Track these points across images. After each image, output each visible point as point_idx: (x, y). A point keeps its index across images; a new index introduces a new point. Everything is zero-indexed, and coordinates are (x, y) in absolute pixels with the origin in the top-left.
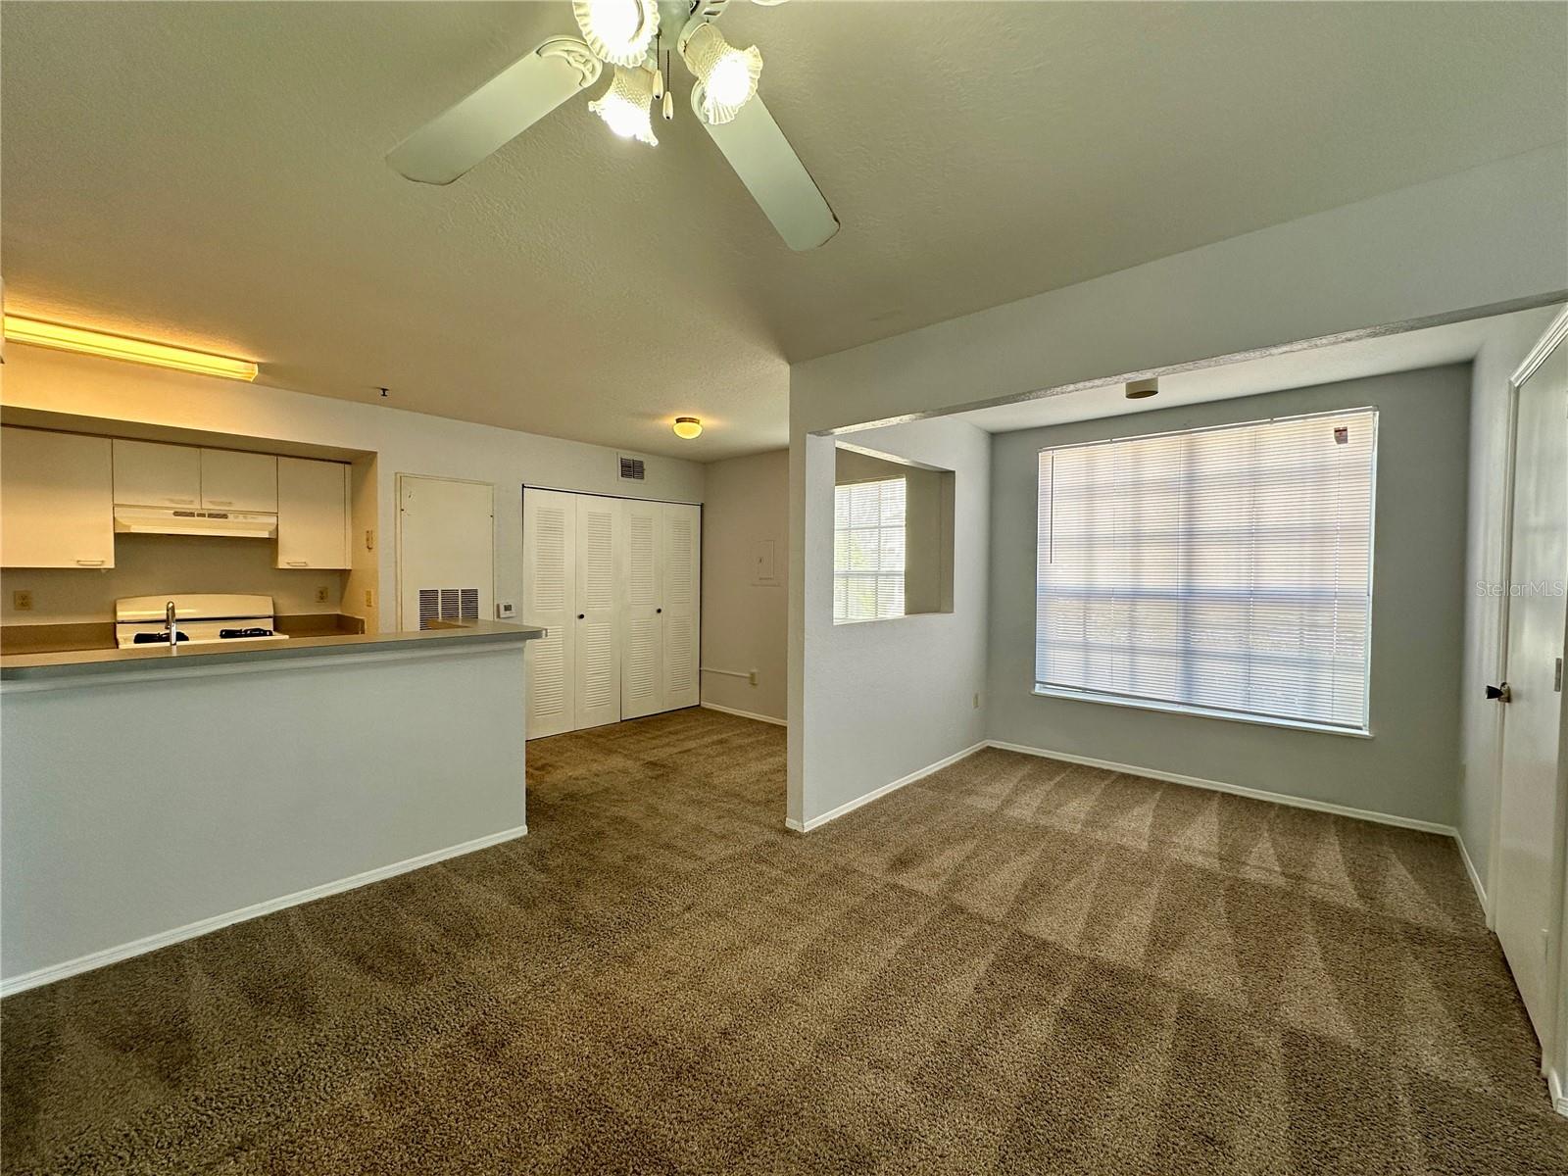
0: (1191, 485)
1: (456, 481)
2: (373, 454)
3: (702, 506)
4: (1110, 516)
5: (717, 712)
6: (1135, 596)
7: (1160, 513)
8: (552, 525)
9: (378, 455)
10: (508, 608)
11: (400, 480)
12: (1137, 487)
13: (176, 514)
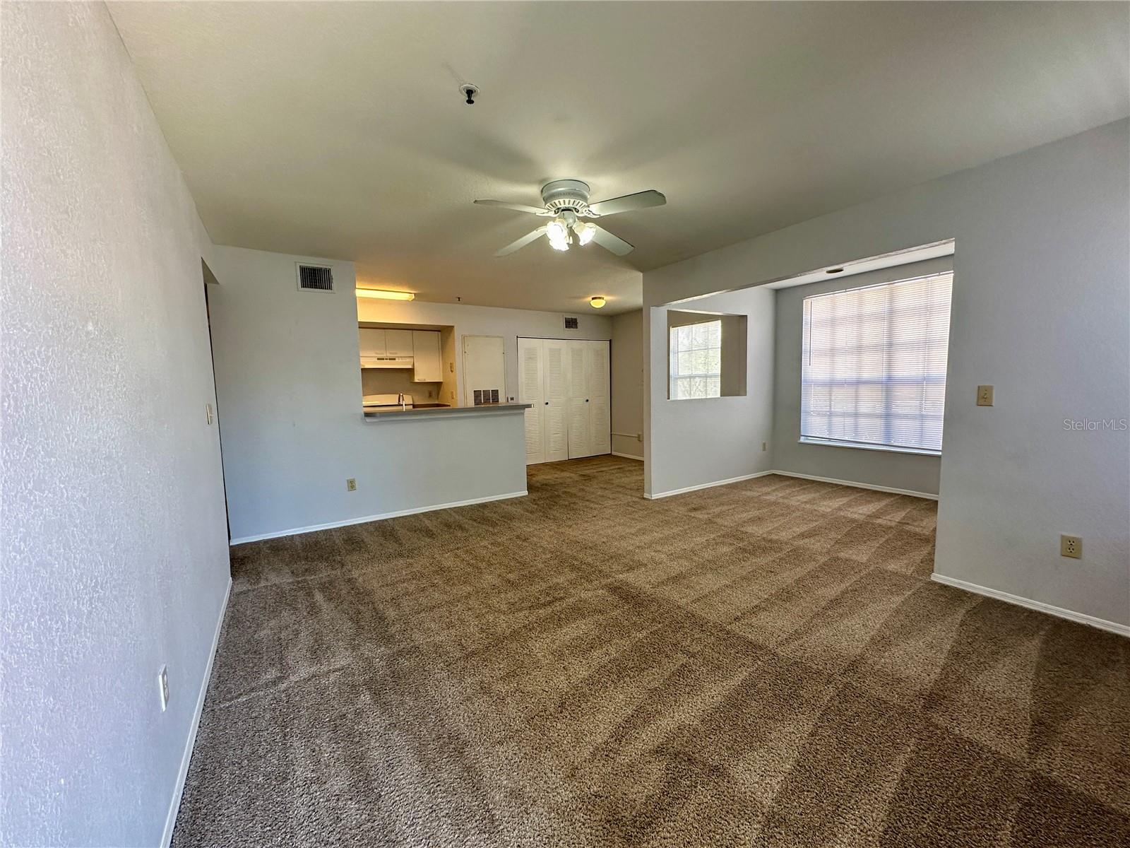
0: (891, 316)
1: (487, 336)
2: (453, 327)
3: (610, 341)
4: (845, 336)
5: (620, 457)
6: (858, 383)
7: (873, 333)
8: (531, 357)
9: (455, 327)
10: (512, 399)
11: (464, 337)
13: (378, 359)
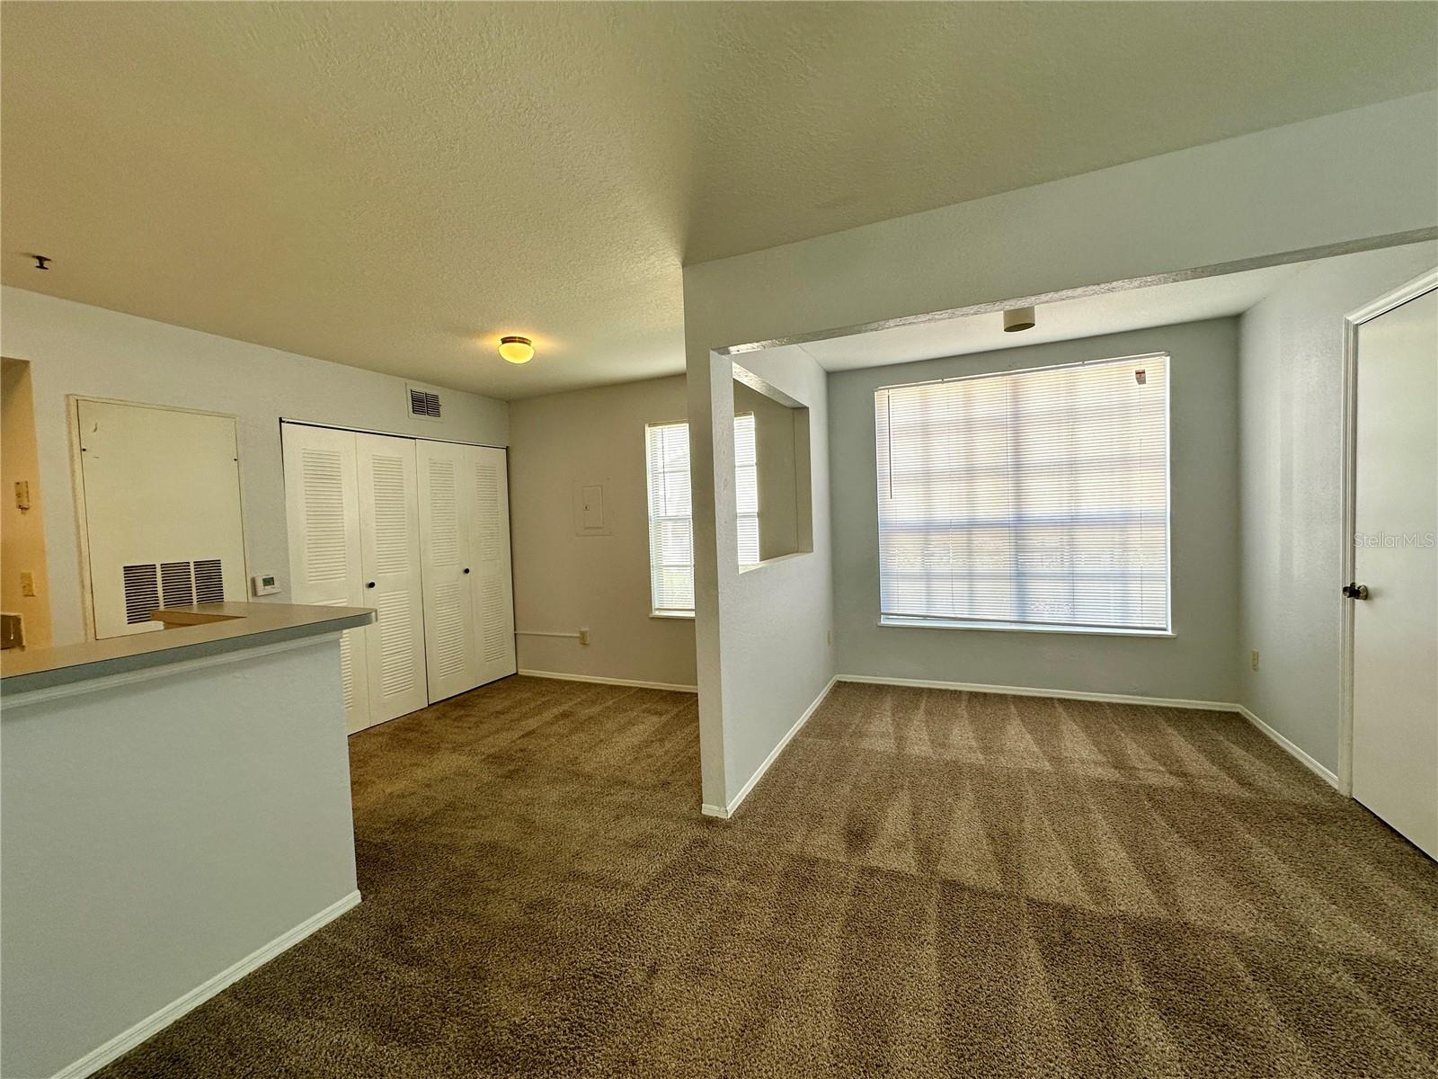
2: (26, 363)
3: (507, 448)
4: (946, 452)
5: (542, 679)
6: (971, 526)
7: (990, 448)
8: (324, 473)
10: (269, 582)
11: (76, 409)
12: (969, 426)
